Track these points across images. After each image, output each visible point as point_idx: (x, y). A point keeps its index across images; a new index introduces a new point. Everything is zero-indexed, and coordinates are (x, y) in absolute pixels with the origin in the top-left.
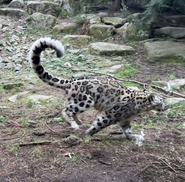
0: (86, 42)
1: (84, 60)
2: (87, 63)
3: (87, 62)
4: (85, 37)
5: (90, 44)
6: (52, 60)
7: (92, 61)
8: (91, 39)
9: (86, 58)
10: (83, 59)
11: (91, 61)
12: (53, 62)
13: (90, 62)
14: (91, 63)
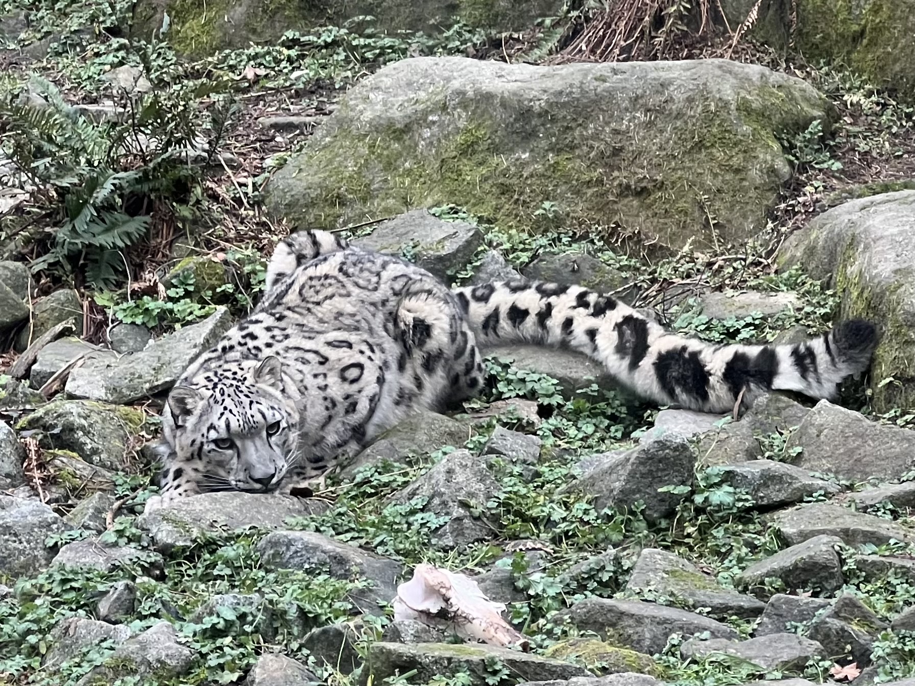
0: (755, 174)
1: (744, 516)
2: (785, 559)
3: (784, 542)
4: (728, 91)
5: (814, 210)
6: (165, 534)
7: (885, 525)
8: (832, 116)
9: (768, 479)
10: (721, 496)
11: (864, 523)
12: (192, 555)
13: (849, 536)
14: (868, 553)
